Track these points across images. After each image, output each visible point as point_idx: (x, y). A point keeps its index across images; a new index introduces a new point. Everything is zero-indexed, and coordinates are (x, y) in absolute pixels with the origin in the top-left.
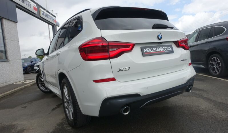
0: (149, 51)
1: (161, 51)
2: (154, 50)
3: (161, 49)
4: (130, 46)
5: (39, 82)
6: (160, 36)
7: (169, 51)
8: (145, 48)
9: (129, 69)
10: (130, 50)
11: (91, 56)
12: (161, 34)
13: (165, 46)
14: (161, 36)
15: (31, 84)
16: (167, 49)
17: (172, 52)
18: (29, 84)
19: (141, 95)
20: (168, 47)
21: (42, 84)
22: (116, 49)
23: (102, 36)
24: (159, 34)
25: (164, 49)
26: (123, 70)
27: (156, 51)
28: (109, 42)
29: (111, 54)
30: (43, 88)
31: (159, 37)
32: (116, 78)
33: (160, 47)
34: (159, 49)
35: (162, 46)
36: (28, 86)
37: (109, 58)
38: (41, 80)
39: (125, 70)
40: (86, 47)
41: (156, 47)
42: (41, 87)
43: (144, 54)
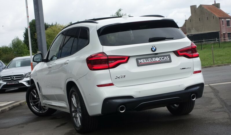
0: (144, 61)
1: (156, 61)
2: (149, 60)
3: (156, 59)
4: (125, 58)
5: (31, 100)
6: (153, 48)
7: (165, 61)
8: (140, 59)
9: (124, 77)
10: (126, 62)
11: (96, 67)
12: (155, 47)
13: (161, 56)
14: (155, 48)
15: (9, 107)
16: (163, 59)
17: (170, 61)
18: (6, 107)
19: (135, 97)
20: (165, 57)
21: (34, 102)
22: (114, 61)
23: (104, 52)
24: (153, 47)
25: (160, 59)
26: (120, 77)
27: (151, 62)
28: (108, 56)
29: (110, 65)
30: (36, 108)
31: (153, 50)
32: (114, 84)
33: (155, 57)
34: (154, 59)
35: (158, 57)
36: (5, 109)
37: (109, 68)
38: (33, 97)
39: (121, 78)
40: (92, 60)
41: (152, 58)
42: (33, 107)
43: (139, 65)
